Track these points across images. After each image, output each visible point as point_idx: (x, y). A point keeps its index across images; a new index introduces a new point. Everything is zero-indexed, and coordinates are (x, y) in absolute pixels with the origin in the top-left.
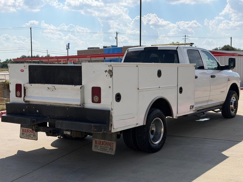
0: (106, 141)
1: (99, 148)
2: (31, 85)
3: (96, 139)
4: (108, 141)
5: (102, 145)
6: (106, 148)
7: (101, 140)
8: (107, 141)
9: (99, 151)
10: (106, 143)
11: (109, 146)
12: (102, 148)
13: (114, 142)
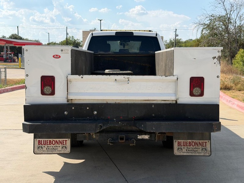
0: (194, 141)
1: (184, 150)
2: (82, 77)
3: (179, 141)
4: (199, 141)
5: (188, 147)
6: (195, 149)
7: (187, 141)
8: (197, 141)
9: (185, 154)
10: (196, 144)
11: (200, 147)
12: (189, 149)
13: (207, 141)
